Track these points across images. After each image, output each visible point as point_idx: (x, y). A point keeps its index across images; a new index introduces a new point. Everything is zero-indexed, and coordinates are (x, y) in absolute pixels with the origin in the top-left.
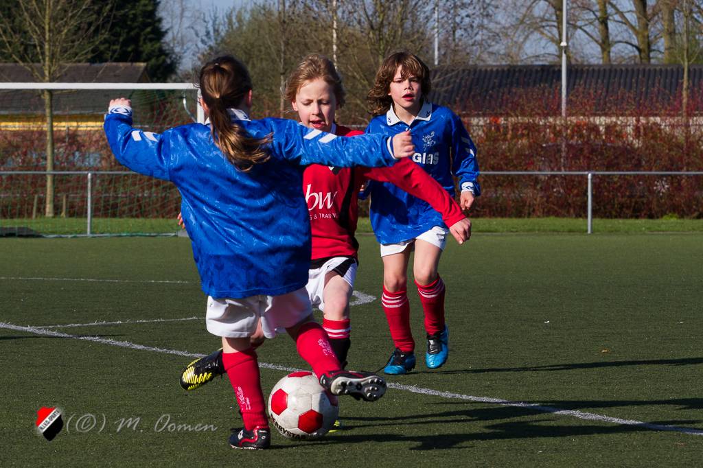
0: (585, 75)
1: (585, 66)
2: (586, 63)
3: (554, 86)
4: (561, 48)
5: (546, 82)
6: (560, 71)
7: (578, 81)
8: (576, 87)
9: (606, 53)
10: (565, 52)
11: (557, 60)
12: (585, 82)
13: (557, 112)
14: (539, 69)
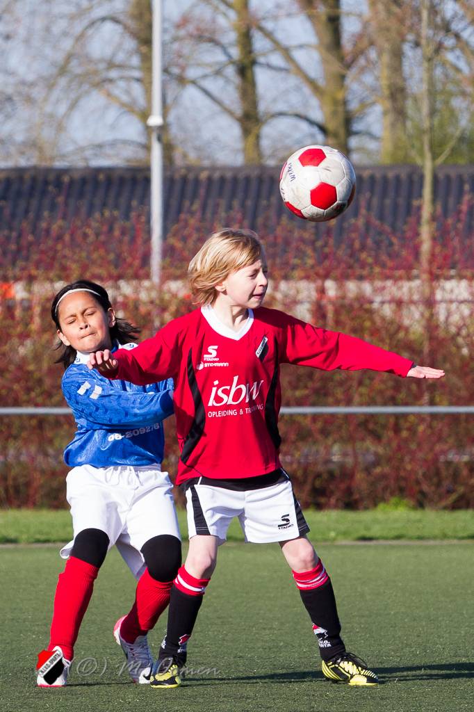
0: (202, 191)
1: (203, 169)
2: (206, 163)
3: (133, 214)
4: (148, 129)
5: (116, 206)
6: (147, 181)
7: (187, 203)
8: (183, 216)
9: (251, 139)
10: (159, 139)
11: (141, 154)
12: (204, 207)
13: (142, 272)
14: (101, 177)
